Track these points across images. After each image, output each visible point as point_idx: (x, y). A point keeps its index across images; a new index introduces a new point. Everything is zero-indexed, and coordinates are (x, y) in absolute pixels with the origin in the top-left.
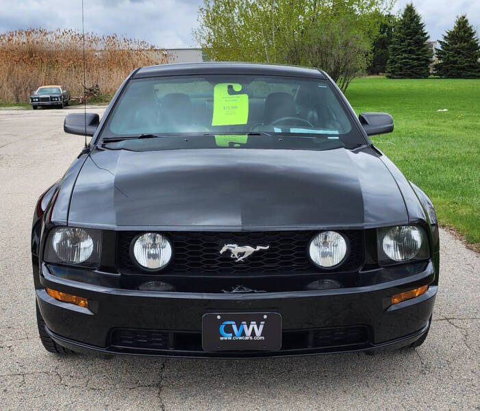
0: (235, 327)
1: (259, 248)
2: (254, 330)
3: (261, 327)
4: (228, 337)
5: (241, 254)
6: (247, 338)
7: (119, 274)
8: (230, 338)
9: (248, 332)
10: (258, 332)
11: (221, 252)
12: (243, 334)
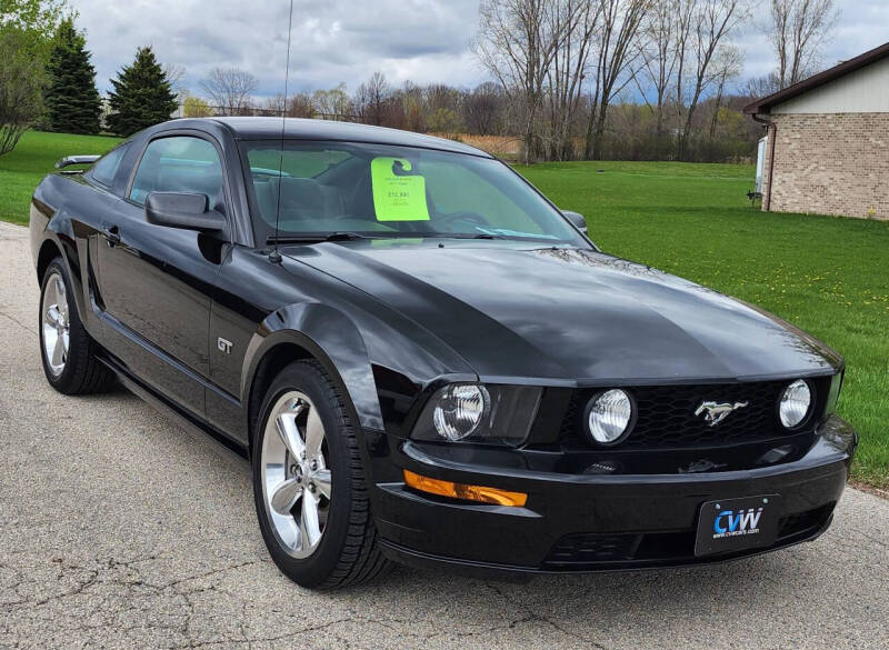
0: (731, 518)
1: (737, 405)
2: (750, 520)
3: (759, 514)
4: (721, 533)
5: (717, 415)
6: (740, 533)
7: (562, 453)
8: (723, 535)
9: (743, 525)
10: (754, 523)
11: (697, 413)
12: (738, 528)
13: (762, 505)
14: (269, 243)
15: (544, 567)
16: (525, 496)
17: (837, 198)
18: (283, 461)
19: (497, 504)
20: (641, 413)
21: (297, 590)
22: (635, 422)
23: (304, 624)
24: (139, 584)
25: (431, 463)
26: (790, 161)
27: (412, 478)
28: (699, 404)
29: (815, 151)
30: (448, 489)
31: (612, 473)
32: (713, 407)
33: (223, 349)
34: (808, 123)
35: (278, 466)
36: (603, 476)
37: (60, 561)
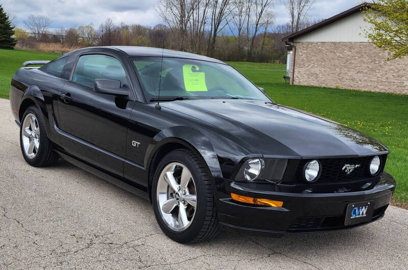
0: (357, 210)
1: (357, 166)
3: (366, 209)
5: (350, 170)
6: (360, 216)
7: (295, 186)
8: (354, 217)
10: (364, 213)
11: (343, 169)
12: (359, 214)
13: (368, 205)
14: (151, 101)
15: (288, 231)
16: (282, 203)
17: (323, 79)
18: (166, 192)
19: (270, 206)
20: (323, 169)
21: (178, 245)
22: (321, 173)
23: (187, 258)
24: (112, 244)
25: (241, 189)
26: (302, 63)
27: (234, 196)
28: (344, 165)
29: (313, 58)
30: (250, 200)
31: (311, 193)
32: (348, 167)
33: (135, 146)
34: (310, 46)
35: (164, 193)
36: (308, 194)
37: (74, 235)
